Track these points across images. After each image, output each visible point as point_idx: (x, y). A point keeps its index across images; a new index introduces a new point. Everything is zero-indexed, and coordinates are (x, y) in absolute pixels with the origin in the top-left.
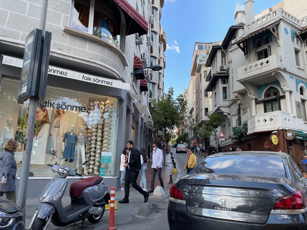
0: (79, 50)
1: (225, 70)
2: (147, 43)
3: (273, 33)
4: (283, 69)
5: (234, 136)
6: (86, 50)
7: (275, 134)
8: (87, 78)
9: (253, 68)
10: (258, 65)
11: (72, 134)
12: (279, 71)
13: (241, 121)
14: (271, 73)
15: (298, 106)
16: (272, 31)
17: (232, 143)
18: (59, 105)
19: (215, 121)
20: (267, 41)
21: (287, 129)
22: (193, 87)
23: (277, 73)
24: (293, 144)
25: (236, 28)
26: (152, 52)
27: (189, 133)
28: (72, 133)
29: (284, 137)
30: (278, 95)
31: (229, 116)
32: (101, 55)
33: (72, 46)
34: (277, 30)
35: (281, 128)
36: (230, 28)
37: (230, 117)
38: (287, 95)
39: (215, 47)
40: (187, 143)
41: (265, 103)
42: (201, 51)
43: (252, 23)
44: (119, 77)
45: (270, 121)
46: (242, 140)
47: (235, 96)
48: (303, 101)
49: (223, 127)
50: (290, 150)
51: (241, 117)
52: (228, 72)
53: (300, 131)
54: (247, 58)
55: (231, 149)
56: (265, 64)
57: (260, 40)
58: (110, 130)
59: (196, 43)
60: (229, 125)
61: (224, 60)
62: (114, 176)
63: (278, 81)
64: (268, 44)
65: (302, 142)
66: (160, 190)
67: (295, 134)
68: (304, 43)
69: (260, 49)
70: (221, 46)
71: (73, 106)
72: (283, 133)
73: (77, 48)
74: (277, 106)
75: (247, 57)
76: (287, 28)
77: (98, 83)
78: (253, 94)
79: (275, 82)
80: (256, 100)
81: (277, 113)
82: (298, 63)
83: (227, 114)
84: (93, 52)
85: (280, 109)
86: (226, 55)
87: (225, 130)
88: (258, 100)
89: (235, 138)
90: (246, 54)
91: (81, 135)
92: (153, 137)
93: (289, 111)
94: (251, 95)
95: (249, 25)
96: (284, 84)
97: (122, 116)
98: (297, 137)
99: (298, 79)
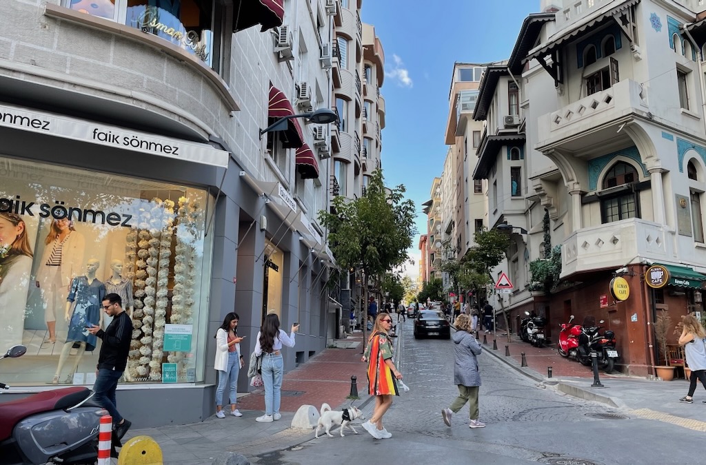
0: (87, 64)
1: (516, 126)
2: (321, 61)
3: (624, 27)
4: (645, 115)
5: (534, 283)
6: (107, 65)
7: (621, 275)
8: (106, 136)
9: (575, 117)
10: (585, 108)
11: (90, 282)
12: (635, 121)
13: (550, 246)
14: (617, 126)
15: (682, 206)
16: (620, 22)
17: (532, 299)
18: (45, 208)
19: (491, 248)
20: (610, 50)
21: (652, 263)
22: (453, 172)
23: (631, 127)
24: (666, 299)
25: (540, 20)
26: (337, 84)
27: (444, 279)
28: (91, 277)
29: (643, 282)
30: (635, 182)
31: (524, 236)
32: (151, 78)
33: (68, 54)
34: (634, 21)
35: (637, 261)
36: (527, 22)
37: (528, 239)
38: (656, 179)
39: (491, 71)
40: (439, 303)
41: (604, 200)
42: (467, 84)
43: (576, 6)
44: (209, 135)
45: (612, 245)
46: (552, 291)
47: (535, 188)
48: (696, 195)
49: (514, 262)
50: (657, 312)
51: (550, 237)
52: (523, 129)
53: (685, 266)
54: (562, 93)
55: (527, 313)
56: (602, 105)
57: (593, 48)
58: (190, 271)
59: (456, 64)
60: (527, 258)
61: (514, 102)
62: (204, 382)
63: (635, 147)
64: (612, 56)
65: (689, 293)
66: (307, 415)
67: (670, 274)
68: (701, 53)
69: (592, 70)
70: (506, 68)
71: (86, 212)
72: (643, 271)
73: (83, 58)
74: (632, 206)
75: (561, 91)
76: (658, 15)
77: (138, 149)
78: (576, 181)
79: (628, 149)
80: (583, 194)
81: (628, 225)
82: (684, 102)
83: (519, 231)
84: (128, 70)
85: (639, 215)
86: (520, 90)
87: (518, 269)
88: (588, 195)
89: (536, 288)
90: (560, 82)
91: (115, 283)
92: (348, 288)
93: (660, 218)
94: (571, 183)
95: (568, 10)
96: (649, 154)
97: (224, 236)
98: (677, 282)
99: (682, 140)
